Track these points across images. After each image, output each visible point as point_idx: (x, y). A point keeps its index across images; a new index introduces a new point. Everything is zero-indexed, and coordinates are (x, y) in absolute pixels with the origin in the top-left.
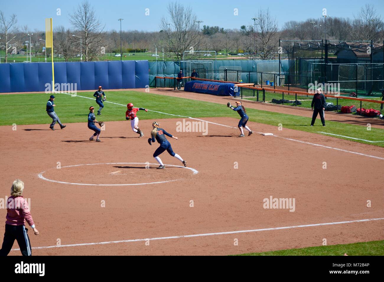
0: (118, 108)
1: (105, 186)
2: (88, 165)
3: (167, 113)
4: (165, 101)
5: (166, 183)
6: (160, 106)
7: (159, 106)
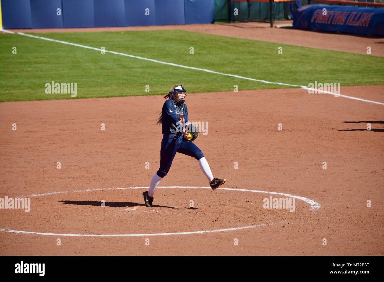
0: (147, 67)
1: (114, 237)
3: (253, 78)
4: (250, 53)
5: (249, 230)
6: (239, 64)
7: (237, 63)
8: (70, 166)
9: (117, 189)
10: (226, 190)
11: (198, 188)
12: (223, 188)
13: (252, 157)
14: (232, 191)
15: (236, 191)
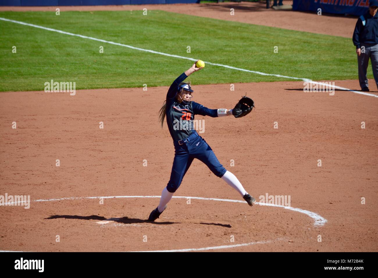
0: (121, 54)
2: (40, 202)
3: (246, 69)
4: (242, 38)
6: (229, 51)
7: (226, 51)
8: (31, 170)
9: (87, 199)
10: (215, 201)
11: (182, 198)
12: (212, 199)
13: (246, 162)
14: (222, 201)
15: (227, 202)
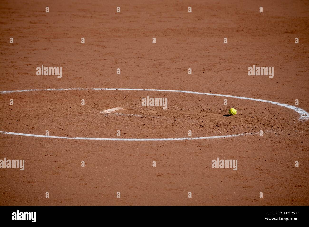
8: (42, 62)
9: (92, 90)
10: (208, 95)
11: (178, 92)
12: (206, 94)
13: (237, 61)
14: (215, 96)
15: (219, 97)
